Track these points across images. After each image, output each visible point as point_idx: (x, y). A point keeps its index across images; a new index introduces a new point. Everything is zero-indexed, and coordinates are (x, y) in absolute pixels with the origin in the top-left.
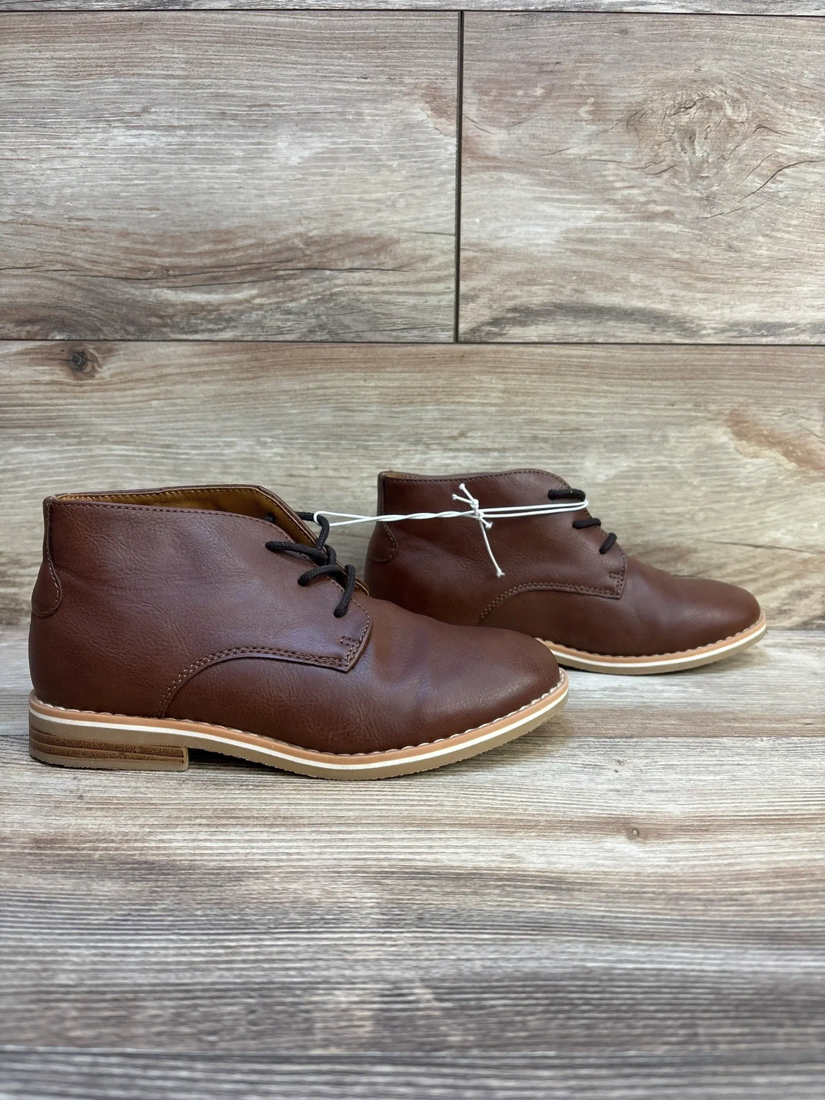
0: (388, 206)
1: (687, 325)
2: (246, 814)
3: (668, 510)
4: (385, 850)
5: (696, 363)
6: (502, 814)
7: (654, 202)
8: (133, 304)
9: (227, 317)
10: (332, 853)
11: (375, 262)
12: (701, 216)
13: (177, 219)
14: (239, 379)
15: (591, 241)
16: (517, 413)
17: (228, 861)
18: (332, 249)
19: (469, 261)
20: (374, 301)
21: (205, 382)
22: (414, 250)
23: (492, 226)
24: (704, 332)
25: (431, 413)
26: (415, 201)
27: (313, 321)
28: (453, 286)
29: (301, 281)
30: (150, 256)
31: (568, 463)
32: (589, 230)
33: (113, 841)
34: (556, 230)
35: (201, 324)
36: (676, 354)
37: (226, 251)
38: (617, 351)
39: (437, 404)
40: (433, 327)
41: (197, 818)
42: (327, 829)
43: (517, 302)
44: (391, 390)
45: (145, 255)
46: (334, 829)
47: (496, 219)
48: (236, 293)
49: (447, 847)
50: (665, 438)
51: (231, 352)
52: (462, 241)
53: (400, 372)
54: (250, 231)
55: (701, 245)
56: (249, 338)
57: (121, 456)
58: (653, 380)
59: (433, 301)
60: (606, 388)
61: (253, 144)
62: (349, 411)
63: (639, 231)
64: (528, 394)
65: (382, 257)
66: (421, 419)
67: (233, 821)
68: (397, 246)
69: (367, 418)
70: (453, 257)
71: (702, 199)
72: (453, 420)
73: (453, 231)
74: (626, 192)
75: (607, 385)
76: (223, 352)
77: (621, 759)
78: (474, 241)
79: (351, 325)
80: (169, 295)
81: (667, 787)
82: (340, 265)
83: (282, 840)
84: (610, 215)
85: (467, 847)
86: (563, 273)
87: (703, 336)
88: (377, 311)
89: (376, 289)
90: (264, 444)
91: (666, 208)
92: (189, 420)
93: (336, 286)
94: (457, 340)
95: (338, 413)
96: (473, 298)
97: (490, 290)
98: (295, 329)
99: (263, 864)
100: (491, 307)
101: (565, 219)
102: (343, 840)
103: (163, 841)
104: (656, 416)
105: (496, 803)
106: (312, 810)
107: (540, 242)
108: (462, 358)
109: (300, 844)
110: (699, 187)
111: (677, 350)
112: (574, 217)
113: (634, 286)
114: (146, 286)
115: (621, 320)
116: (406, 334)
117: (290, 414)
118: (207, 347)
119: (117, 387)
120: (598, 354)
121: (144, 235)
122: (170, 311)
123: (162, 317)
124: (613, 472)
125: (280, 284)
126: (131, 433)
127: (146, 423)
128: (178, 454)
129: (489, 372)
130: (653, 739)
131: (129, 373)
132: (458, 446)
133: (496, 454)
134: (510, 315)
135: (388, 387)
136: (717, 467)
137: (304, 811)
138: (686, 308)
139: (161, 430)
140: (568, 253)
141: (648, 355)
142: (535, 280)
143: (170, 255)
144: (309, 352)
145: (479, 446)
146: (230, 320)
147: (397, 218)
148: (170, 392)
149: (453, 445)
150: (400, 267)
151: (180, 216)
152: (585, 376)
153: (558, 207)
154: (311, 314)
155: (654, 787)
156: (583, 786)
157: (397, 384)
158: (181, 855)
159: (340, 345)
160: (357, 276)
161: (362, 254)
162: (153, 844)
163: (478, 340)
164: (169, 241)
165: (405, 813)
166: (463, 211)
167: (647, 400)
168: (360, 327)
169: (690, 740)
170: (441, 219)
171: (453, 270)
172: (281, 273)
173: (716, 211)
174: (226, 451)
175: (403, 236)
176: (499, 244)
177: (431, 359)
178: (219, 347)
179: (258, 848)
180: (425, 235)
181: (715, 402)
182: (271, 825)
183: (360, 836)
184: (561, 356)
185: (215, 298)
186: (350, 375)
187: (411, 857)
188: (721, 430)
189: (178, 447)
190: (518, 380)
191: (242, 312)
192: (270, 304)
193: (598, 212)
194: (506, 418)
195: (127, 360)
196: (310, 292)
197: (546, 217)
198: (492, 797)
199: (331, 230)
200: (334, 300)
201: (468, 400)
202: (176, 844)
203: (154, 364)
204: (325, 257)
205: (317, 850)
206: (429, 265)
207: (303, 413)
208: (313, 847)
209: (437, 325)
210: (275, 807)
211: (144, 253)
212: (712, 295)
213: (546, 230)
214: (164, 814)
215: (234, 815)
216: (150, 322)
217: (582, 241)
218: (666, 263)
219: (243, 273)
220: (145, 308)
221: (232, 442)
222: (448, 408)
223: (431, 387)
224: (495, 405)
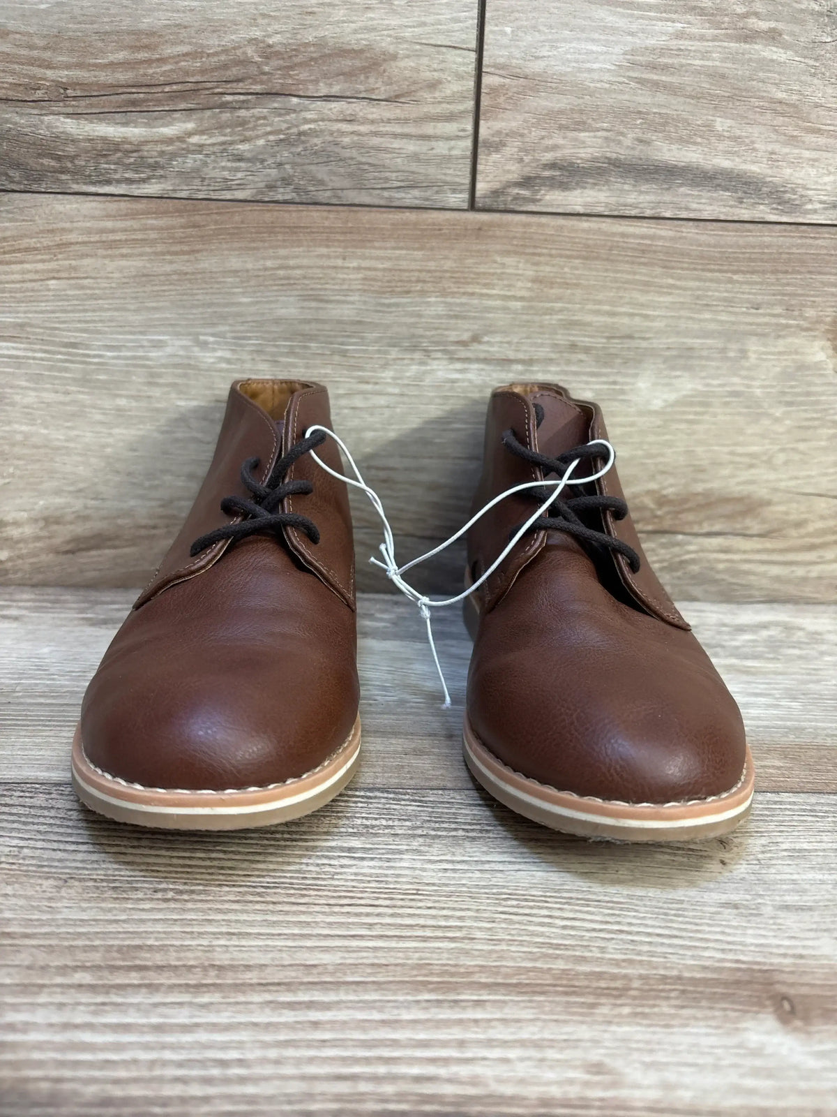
1: (787, 196)
2: (159, 959)
3: (740, 450)
4: (386, 1053)
5: (794, 250)
6: (566, 959)
7: (756, 14)
8: (16, 138)
9: (151, 161)
10: (299, 1062)
11: (362, 88)
12: (818, 39)
13: (77, 11)
14: (170, 253)
15: (665, 68)
16: (551, 311)
17: (116, 1082)
18: (301, 64)
19: (494, 90)
20: (359, 146)
21: (123, 256)
23: (528, 39)
24: (809, 207)
25: (434, 307)
27: (274, 172)
28: (470, 127)
29: (256, 111)
30: (40, 66)
31: (615, 383)
32: (664, 51)
34: (618, 49)
35: (115, 171)
36: (767, 237)
37: (149, 62)
38: (690, 230)
39: (443, 296)
40: (439, 186)
41: (76, 969)
42: (289, 998)
43: (559, 154)
44: (379, 274)
45: (32, 65)
46: (303, 997)
47: (535, 28)
48: (163, 125)
49: (490, 1043)
50: (743, 353)
51: (158, 214)
52: (486, 61)
53: (394, 248)
54: (183, 33)
55: (816, 81)
56: (184, 194)
57: (9, 357)
58: (735, 272)
59: (441, 148)
60: (671, 281)
62: (322, 301)
63: (733, 58)
64: (567, 285)
65: (372, 80)
66: (420, 316)
67: (134, 978)
68: (393, 64)
69: (346, 312)
70: (471, 84)
71: (821, 14)
72: (464, 318)
73: (473, 44)
75: (672, 278)
76: (147, 213)
78: (502, 60)
79: (326, 178)
80: (70, 126)
81: (807, 900)
82: (311, 90)
83: (214, 1027)
84: (694, 30)
85: (522, 1043)
86: (625, 114)
87: (807, 212)
88: (364, 160)
89: (363, 129)
90: (204, 345)
91: (773, 25)
92: (101, 309)
93: (306, 121)
94: (473, 206)
95: (306, 304)
96: (497, 147)
97: (522, 135)
98: (249, 183)
99: (178, 1090)
100: (521, 160)
101: (632, 34)
103: (11, 1027)
104: (733, 323)
105: (553, 933)
106: (265, 950)
107: (596, 66)
108: (479, 231)
109: (244, 1036)
111: (771, 231)
112: (643, 31)
113: (720, 137)
114: (35, 112)
115: (698, 186)
116: (403, 195)
117: (240, 304)
118: (124, 205)
120: (663, 233)
121: (30, 35)
122: (71, 149)
123: (58, 159)
124: (672, 397)
125: (226, 116)
126: (22, 326)
127: (42, 312)
128: (88, 356)
129: (516, 253)
131: (14, 238)
132: (469, 355)
133: (520, 367)
134: (547, 173)
135: (375, 269)
136: (808, 394)
137: (251, 951)
138: (787, 172)
139: (64, 322)
140: (633, 84)
141: (730, 237)
142: (584, 123)
143: (68, 67)
144: (268, 217)
145: (498, 356)
146: (156, 166)
147: (394, 21)
148: (75, 269)
149: (463, 354)
150: (397, 96)
151: (82, 8)
152: (644, 264)
153: (623, 15)
154: (270, 161)
157: (387, 265)
158: (40, 1064)
159: (311, 207)
160: (336, 106)
161: (343, 74)
163: (502, 207)
164: (67, 44)
165: (415, 958)
166: (488, 15)
167: (725, 299)
168: (338, 182)
169: (813, 799)
170: (457, 26)
171: (470, 104)
172: (229, 98)
174: (154, 354)
175: (402, 50)
176: (536, 67)
177: (436, 232)
178: (141, 205)
179: (172, 1047)
180: (433, 49)
181: (814, 305)
182: (199, 988)
183: (342, 1015)
184: (614, 234)
185: (134, 132)
186: (324, 250)
187: (430, 1070)
188: (818, 344)
189: (88, 347)
190: (553, 266)
191: (173, 156)
192: (214, 145)
193: (679, 26)
194: (536, 318)
195: (11, 220)
196: (269, 129)
197: (605, 29)
198: (547, 920)
199: (299, 37)
200: (303, 142)
201: (485, 291)
202: (33, 1037)
203: (50, 227)
204: (290, 76)
205: (273, 1054)
206: (437, 94)
207: (257, 302)
208: (265, 1045)
209: (446, 183)
210: (205, 943)
211: (32, 62)
212: (825, 154)
213: (605, 49)
214: (24, 958)
215: (138, 962)
216: (42, 164)
217: (653, 67)
218: (766, 104)
219: (174, 96)
220: (34, 144)
221: (160, 341)
222: (458, 301)
223: (435, 271)
224: (522, 299)
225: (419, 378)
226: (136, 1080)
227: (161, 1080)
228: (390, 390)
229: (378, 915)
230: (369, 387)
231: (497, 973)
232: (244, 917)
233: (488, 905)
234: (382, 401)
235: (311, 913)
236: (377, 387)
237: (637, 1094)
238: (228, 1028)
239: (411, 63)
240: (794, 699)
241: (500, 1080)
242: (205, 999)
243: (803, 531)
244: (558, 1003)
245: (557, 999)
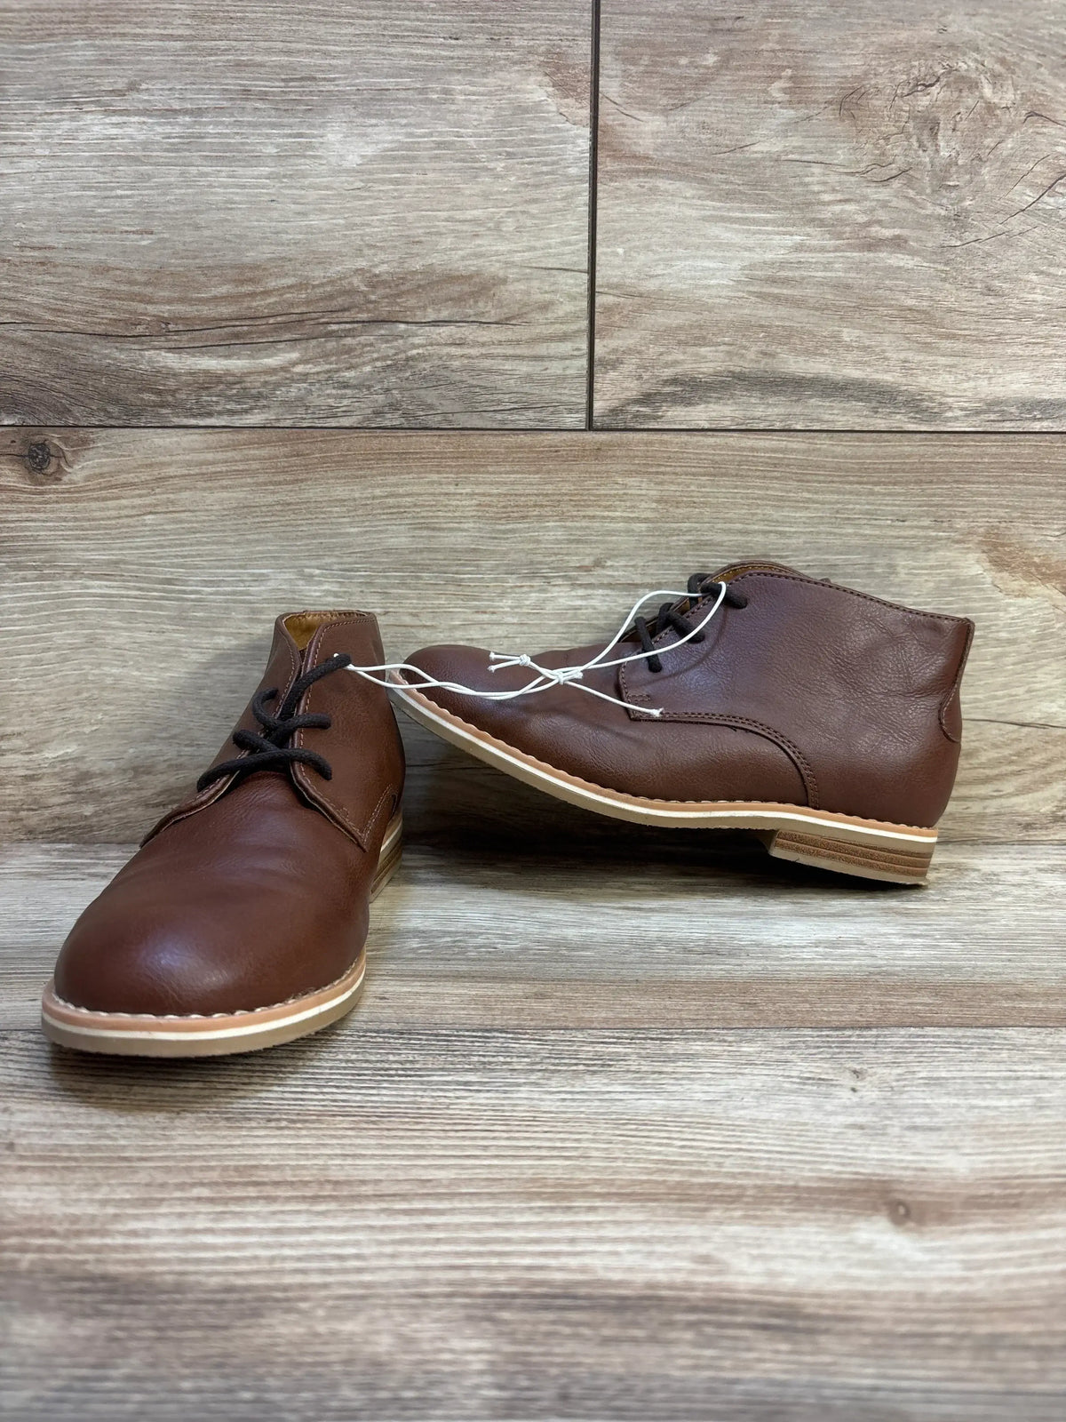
0: (489, 229)
1: (925, 404)
2: (275, 1176)
4: (499, 1248)
5: (937, 459)
6: (682, 1173)
7: (879, 222)
8: (116, 373)
9: (254, 392)
10: (413, 1255)
11: (471, 312)
12: (947, 243)
13: (180, 247)
14: (271, 483)
15: (786, 281)
16: (680, 532)
17: (238, 1274)
18: (408, 292)
19: (609, 310)
20: (470, 369)
21: (224, 488)
22: (528, 293)
23: (642, 258)
24: (949, 414)
25: (553, 532)
26: (529, 222)
27: (381, 398)
28: (585, 346)
29: (362, 339)
30: (140, 301)
32: (783, 265)
33: (53, 1234)
34: (736, 265)
35: (217, 403)
36: (906, 446)
37: (253, 295)
38: (824, 442)
39: (561, 520)
40: (554, 406)
41: (194, 1185)
42: (404, 1206)
43: (679, 369)
44: (495, 499)
45: (133, 300)
46: (418, 1205)
47: (647, 248)
48: (267, 357)
49: (600, 1240)
50: (892, 568)
51: (262, 444)
52: (598, 281)
53: (507, 473)
54: (288, 267)
55: (947, 286)
56: (288, 423)
57: (102, 596)
58: (877, 484)
59: (555, 368)
60: (806, 495)
61: (290, 136)
62: (434, 529)
63: (858, 267)
64: (694, 504)
65: (481, 304)
66: (538, 542)
67: (252, 1192)
68: (503, 288)
69: (458, 540)
70: (585, 304)
71: (947, 218)
72: (586, 542)
73: (585, 266)
74: (837, 208)
75: (809, 491)
76: (249, 443)
77: (858, 1067)
78: (615, 280)
79: (436, 402)
80: (171, 360)
81: (937, 1121)
82: (419, 316)
83: (331, 1230)
84: (814, 242)
85: (633, 1240)
86: (746, 328)
87: (948, 420)
88: (475, 383)
89: (474, 352)
90: (309, 578)
91: (897, 232)
92: (199, 543)
93: (415, 346)
95: (417, 533)
96: (614, 365)
97: (640, 352)
98: (355, 410)
99: (299, 1279)
100: (640, 377)
101: (749, 249)
102: (430, 1227)
103: (134, 1233)
104: (878, 537)
105: (672, 1153)
106: (380, 1168)
107: (712, 282)
108: (598, 452)
109: (360, 1236)
110: (944, 201)
111: (909, 440)
112: (761, 246)
113: (848, 348)
114: (136, 347)
115: (829, 396)
116: (516, 417)
117: (348, 534)
118: (225, 437)
119: (95, 494)
120: (795, 446)
121: (131, 271)
122: (172, 383)
123: (159, 393)
125: (331, 345)
126: (116, 563)
127: (137, 548)
128: (185, 592)
129: (637, 472)
130: (902, 1032)
131: (111, 474)
132: (592, 580)
134: (667, 389)
135: (490, 495)
136: (966, 610)
137: (367, 1169)
138: (923, 379)
139: (160, 558)
140: (753, 299)
141: (868, 447)
142: (704, 338)
143: (170, 301)
144: (375, 444)
145: (623, 581)
146: (259, 396)
147: (503, 247)
148: (172, 502)
149: (586, 579)
150: (507, 319)
151: (185, 243)
152: (777, 478)
153: (738, 231)
154: (378, 387)
155: (919, 1121)
156: (805, 1118)
157: (503, 490)
158: (164, 1261)
159: (420, 433)
160: (445, 331)
161: (452, 299)
162: (119, 1240)
163: (621, 426)
164: (169, 279)
165: (529, 1174)
166: (599, 237)
167: (867, 512)
168: (448, 406)
169: (960, 1032)
170: (567, 249)
171: (585, 324)
172: (334, 327)
173: (969, 236)
174: (255, 589)
175: (512, 273)
176: (651, 285)
177: (554, 452)
178: (243, 436)
179: (291, 1246)
180: (544, 272)
181: (964, 516)
182: (315, 1199)
183: (456, 1219)
184: (742, 449)
185: (237, 364)
186: (435, 477)
187: (543, 1261)
188: (972, 557)
189: (185, 583)
190: (679, 484)
191: (278, 385)
192: (318, 373)
193: (797, 238)
194: (662, 540)
195: (108, 456)
196: (375, 355)
197: (720, 246)
198: (665, 1141)
199: (406, 265)
200: (411, 367)
201: (606, 514)
202: (155, 1240)
203: (149, 462)
204: (398, 304)
205: (389, 1249)
206: (549, 315)
207: (366, 532)
208: (381, 1243)
209: (562, 403)
210: (321, 1162)
211: (132, 297)
212: (962, 361)
213: (721, 265)
214: (142, 1177)
215: (254, 1179)
216: (142, 399)
217: (773, 281)
218: (895, 312)
219: (279, 328)
220: (134, 379)
221: (263, 575)
222: (578, 524)
223: (553, 495)
224: (646, 520)
225: (539, 606)
226: (257, 1272)
227: (282, 1272)
228: (509, 619)
229: (494, 1138)
230: (486, 617)
231: (612, 1185)
232: (359, 1141)
233: (607, 1129)
234: (500, 631)
235: (425, 1138)
236: (494, 617)
237: (741, 1280)
238: (345, 1230)
239: (522, 286)
240: (956, 939)
241: (607, 1268)
242: (322, 1207)
243: (974, 761)
244: (670, 1208)
245: (670, 1204)
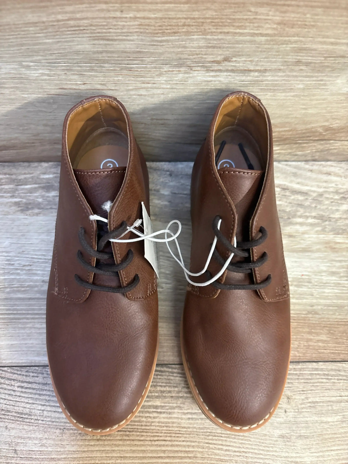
25: (196, 41)
39: (203, 35)
44: (152, 21)
62: (108, 40)
64: (305, 26)
66: (185, 47)
69: (129, 46)
72: (220, 48)
95: (96, 42)
132: (221, 68)
135: (149, 18)
145: (242, 68)
157: (158, 15)
186: (104, 6)
201: (238, 31)
207: (58, 42)
222: (216, 37)
223: (199, 18)
224: (267, 35)
225: (184, 80)
228: (165, 86)
230: (149, 85)
234: (159, 91)
236: (155, 85)
